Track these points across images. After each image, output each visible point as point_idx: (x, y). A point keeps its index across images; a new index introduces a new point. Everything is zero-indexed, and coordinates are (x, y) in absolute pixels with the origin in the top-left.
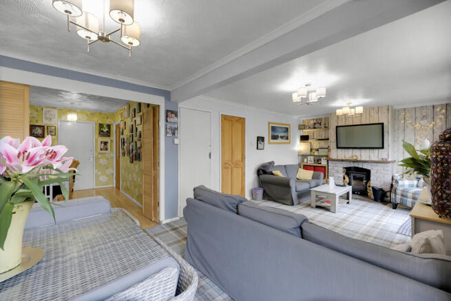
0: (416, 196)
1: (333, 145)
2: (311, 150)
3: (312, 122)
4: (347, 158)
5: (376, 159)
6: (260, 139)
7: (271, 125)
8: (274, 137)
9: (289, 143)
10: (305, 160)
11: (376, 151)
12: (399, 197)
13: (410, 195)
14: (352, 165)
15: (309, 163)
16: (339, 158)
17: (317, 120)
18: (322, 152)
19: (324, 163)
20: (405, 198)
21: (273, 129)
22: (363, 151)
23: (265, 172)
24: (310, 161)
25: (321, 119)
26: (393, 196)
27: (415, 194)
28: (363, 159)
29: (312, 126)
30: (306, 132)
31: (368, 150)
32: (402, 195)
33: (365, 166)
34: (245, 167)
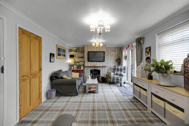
0: (118, 79)
1: (86, 60)
2: (75, 62)
3: (75, 49)
4: (92, 66)
5: (102, 66)
6: (52, 55)
7: (58, 47)
8: (59, 55)
9: (65, 58)
10: (72, 67)
11: (102, 62)
12: (112, 80)
13: (116, 78)
14: (94, 69)
15: (75, 69)
16: (89, 66)
17: (77, 48)
18: (81, 63)
19: (82, 68)
20: (114, 80)
21: (59, 49)
22: (97, 63)
23: (57, 78)
24: (75, 68)
25: (79, 47)
26: (110, 79)
27: (117, 78)
28: (97, 66)
29: (75, 51)
30: (72, 53)
31: (99, 62)
32: (113, 79)
33: (99, 69)
34: (41, 76)
